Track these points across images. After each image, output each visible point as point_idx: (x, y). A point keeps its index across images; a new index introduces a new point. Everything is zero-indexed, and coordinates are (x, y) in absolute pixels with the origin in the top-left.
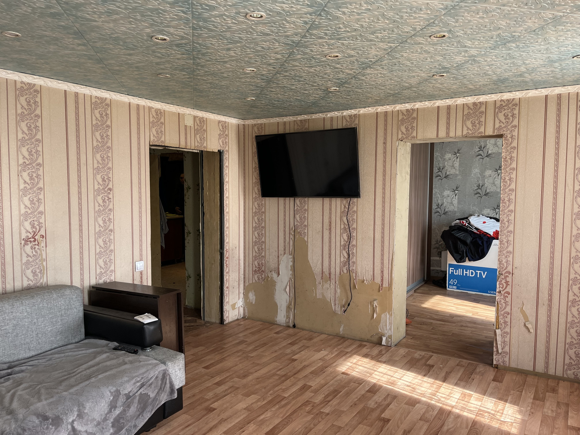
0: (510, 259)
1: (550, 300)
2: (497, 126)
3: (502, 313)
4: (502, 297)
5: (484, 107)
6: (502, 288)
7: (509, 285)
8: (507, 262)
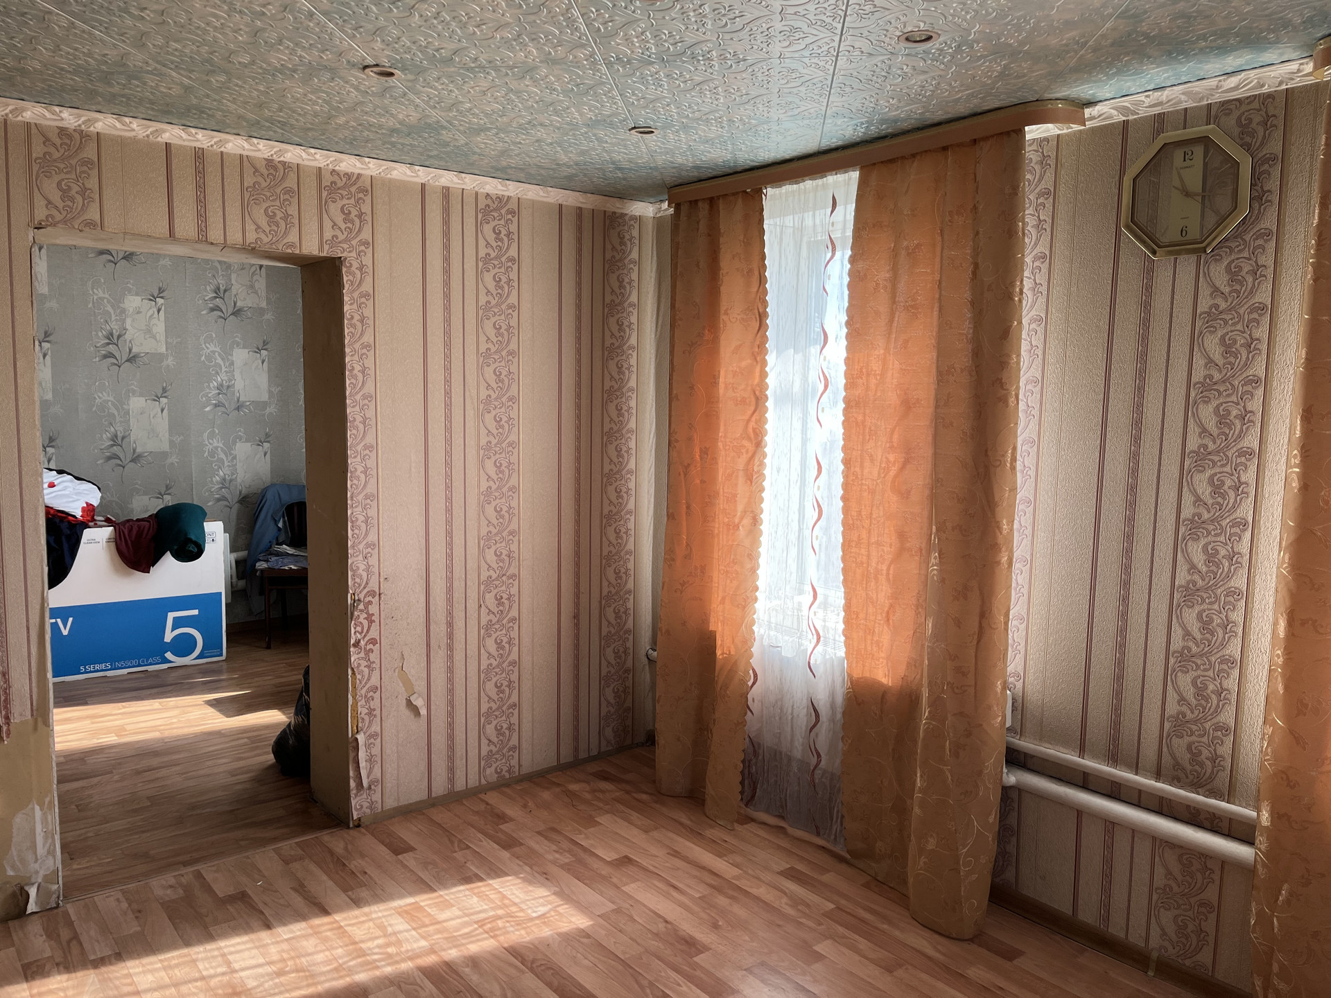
0: (373, 561)
1: (450, 636)
2: (328, 234)
3: (363, 692)
4: (362, 655)
5: (293, 176)
6: (360, 633)
7: (374, 621)
8: (367, 570)
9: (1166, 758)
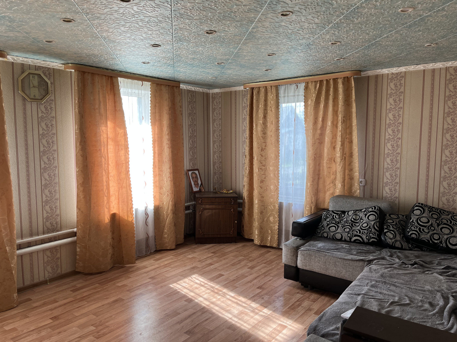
9: (45, 228)
